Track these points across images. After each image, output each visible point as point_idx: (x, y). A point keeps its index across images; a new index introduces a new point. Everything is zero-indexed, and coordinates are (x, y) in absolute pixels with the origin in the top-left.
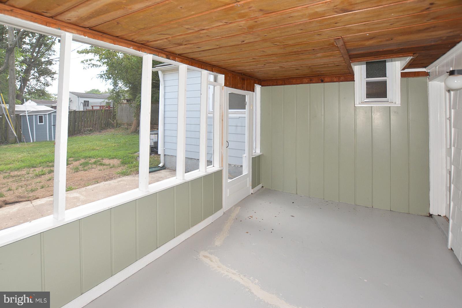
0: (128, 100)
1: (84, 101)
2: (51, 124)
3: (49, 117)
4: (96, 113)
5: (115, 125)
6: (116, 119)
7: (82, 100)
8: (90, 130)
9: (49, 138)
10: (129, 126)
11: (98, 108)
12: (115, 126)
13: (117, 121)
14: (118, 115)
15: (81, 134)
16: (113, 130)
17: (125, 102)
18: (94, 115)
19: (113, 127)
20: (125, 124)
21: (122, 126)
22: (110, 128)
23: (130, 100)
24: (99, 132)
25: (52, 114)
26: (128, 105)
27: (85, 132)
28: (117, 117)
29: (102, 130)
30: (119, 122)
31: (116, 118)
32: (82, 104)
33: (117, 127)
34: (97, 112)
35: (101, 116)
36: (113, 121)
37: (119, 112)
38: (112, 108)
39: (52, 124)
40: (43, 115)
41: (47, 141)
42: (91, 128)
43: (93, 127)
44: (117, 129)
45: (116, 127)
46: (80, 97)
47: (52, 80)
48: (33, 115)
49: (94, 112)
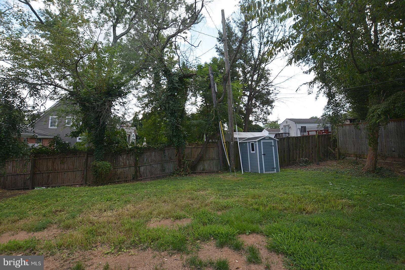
0: (351, 120)
1: (302, 127)
2: (261, 153)
3: (258, 144)
4: (312, 139)
5: (337, 155)
6: (338, 148)
7: (299, 126)
8: (306, 162)
9: (260, 170)
10: (358, 158)
11: (314, 133)
12: (338, 157)
13: (339, 149)
14: (339, 141)
15: (296, 165)
16: (335, 163)
17: (348, 122)
18: (309, 142)
19: (335, 158)
20: (352, 154)
21: (348, 158)
22: (331, 160)
23: (354, 120)
24: (317, 164)
25: (262, 141)
26: (353, 127)
27: (300, 163)
28: (339, 144)
29: (320, 161)
30: (342, 151)
31: (338, 146)
32: (299, 130)
33: (341, 158)
34: (312, 137)
35: (318, 144)
36: (334, 150)
37: (340, 138)
38: (330, 132)
39: (263, 154)
40: (254, 142)
41: (258, 173)
42: (306, 158)
43: (309, 157)
44: (340, 162)
45: (339, 159)
46: (297, 123)
47: (271, 108)
48: (247, 142)
49: (309, 138)
